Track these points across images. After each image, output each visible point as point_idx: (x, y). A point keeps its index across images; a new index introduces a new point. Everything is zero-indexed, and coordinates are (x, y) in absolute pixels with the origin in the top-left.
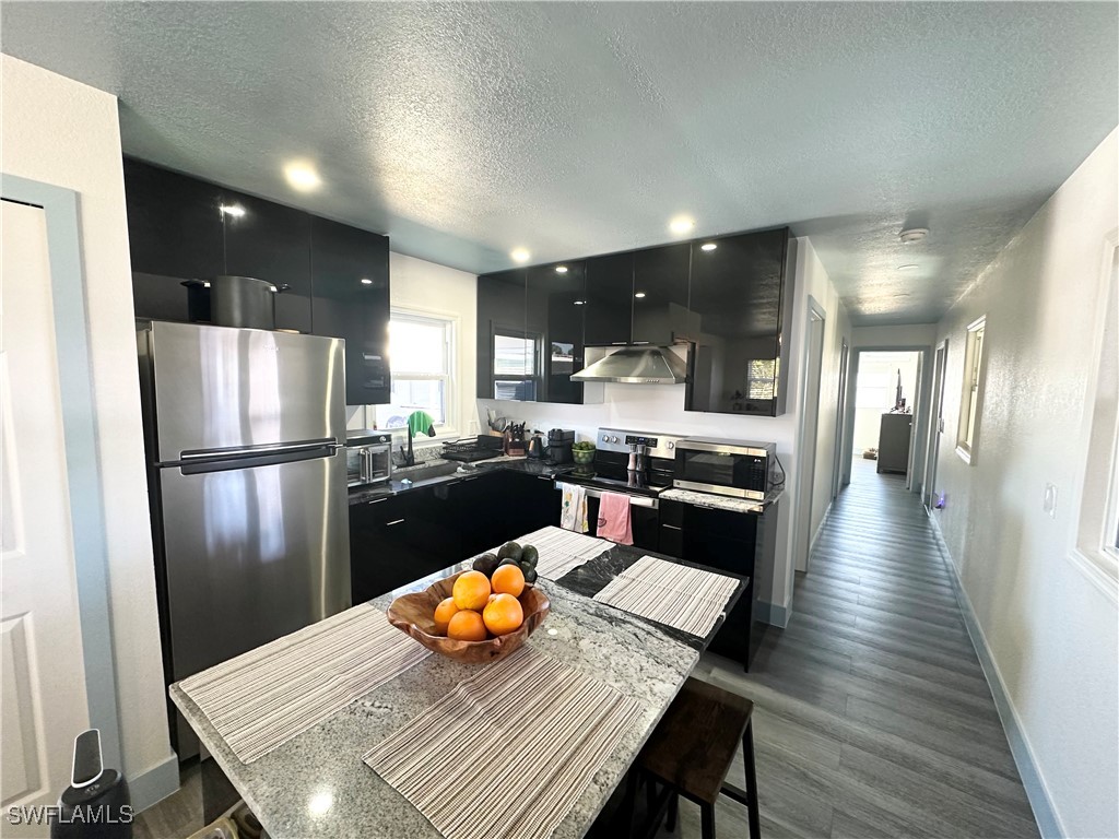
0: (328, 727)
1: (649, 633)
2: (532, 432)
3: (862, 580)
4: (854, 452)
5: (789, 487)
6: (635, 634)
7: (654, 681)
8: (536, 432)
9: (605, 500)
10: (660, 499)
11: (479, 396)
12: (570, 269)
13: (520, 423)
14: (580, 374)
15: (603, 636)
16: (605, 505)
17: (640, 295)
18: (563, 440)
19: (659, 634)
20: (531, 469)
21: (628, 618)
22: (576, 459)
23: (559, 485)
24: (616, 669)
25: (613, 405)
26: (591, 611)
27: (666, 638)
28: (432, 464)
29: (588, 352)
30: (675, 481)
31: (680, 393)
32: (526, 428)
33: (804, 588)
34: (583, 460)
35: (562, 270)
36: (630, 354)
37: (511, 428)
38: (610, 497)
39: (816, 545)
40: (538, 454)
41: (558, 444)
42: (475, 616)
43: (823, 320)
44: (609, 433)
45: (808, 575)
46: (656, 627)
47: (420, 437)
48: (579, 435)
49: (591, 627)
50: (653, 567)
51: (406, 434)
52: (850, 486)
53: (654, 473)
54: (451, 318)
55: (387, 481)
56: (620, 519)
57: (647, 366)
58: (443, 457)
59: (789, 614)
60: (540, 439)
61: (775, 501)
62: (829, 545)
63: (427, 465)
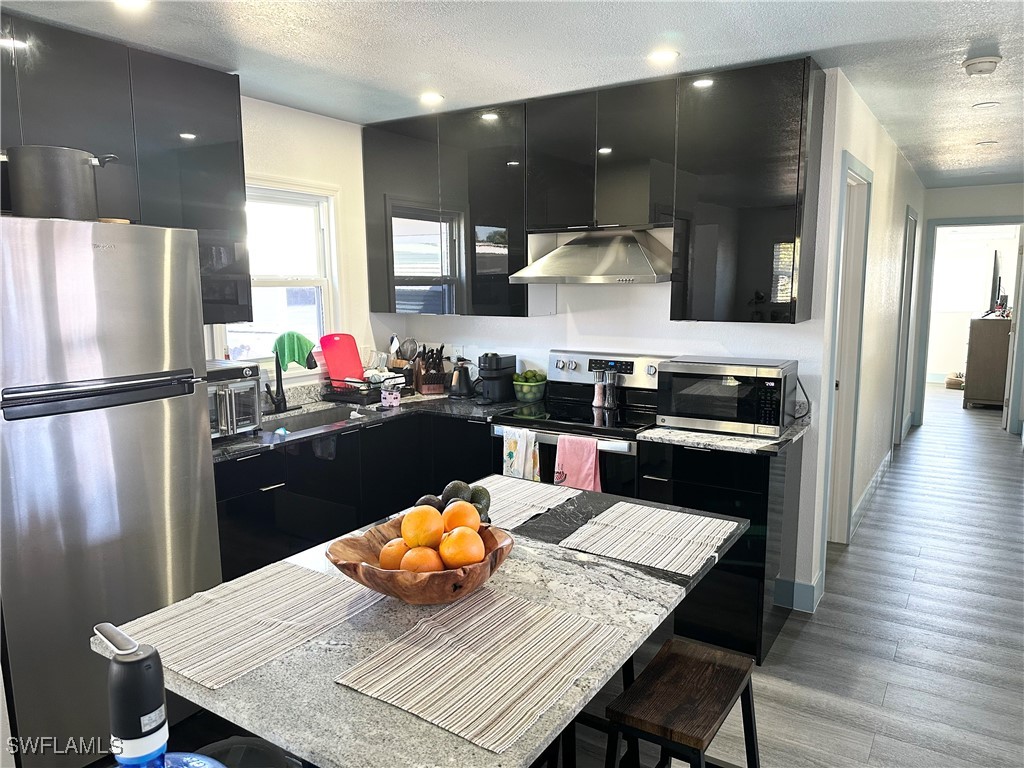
0: (286, 661)
1: (627, 573)
2: (454, 360)
3: (923, 551)
4: (929, 379)
5: (817, 421)
6: (611, 575)
7: (634, 612)
8: (460, 359)
9: (564, 448)
10: (639, 442)
11: (374, 308)
12: (503, 118)
13: (436, 346)
14: (523, 273)
15: (574, 577)
16: (564, 454)
17: (605, 151)
18: (500, 370)
19: (639, 574)
20: (457, 410)
21: (601, 561)
22: (519, 395)
23: (499, 430)
24: (591, 604)
25: (570, 316)
26: (558, 556)
27: (646, 577)
28: (313, 408)
29: (534, 242)
30: (659, 418)
31: (663, 295)
32: (445, 354)
33: (842, 564)
34: (529, 396)
35: (490, 118)
36: (594, 242)
37: (423, 355)
38: (571, 442)
39: (865, 509)
40: (465, 391)
41: (494, 374)
42: (431, 552)
43: (870, 184)
44: (564, 358)
45: (850, 548)
46: (635, 568)
47: (294, 369)
48: (522, 363)
49: (559, 570)
50: (631, 512)
51: (272, 366)
52: (923, 428)
53: (630, 410)
54: (327, 193)
55: (255, 432)
56: (585, 472)
57: (617, 260)
58: (326, 398)
59: (818, 596)
60: (467, 369)
61: (795, 439)
62: (885, 508)
63: (305, 410)
